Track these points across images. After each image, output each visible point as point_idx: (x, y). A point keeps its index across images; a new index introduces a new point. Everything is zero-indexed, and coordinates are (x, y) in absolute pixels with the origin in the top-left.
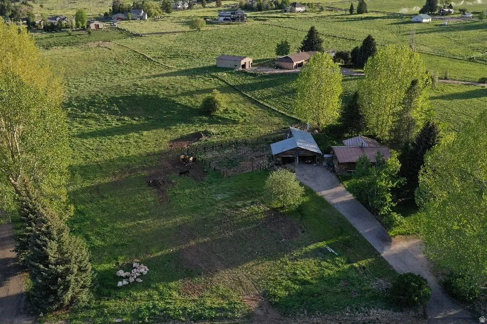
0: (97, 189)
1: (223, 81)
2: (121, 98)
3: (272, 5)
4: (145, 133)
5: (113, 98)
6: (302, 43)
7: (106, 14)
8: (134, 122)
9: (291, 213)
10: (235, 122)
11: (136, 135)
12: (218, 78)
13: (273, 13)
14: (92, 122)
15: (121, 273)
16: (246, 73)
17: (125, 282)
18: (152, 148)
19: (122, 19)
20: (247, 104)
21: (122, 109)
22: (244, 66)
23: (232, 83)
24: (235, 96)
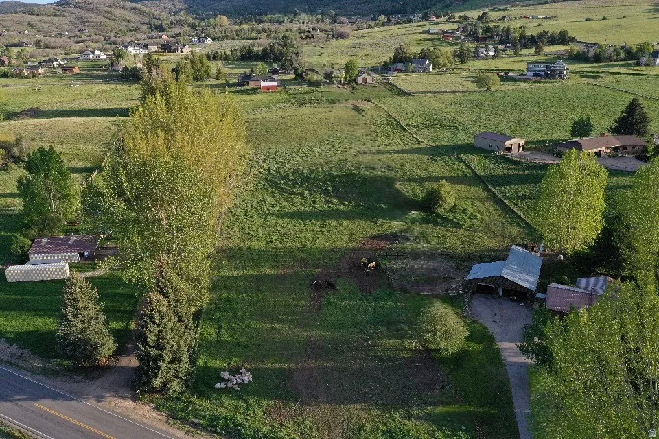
0: (260, 279)
1: (469, 167)
2: (339, 176)
3: (618, 55)
4: (345, 223)
5: (330, 174)
6: (616, 122)
7: (386, 64)
8: (341, 207)
9: (443, 360)
10: (458, 226)
11: (335, 223)
12: (464, 162)
13: (617, 65)
14: (297, 200)
15: (226, 375)
16: (507, 160)
17: (223, 386)
18: (343, 243)
19: (400, 71)
20: (488, 204)
21: (335, 188)
22: (509, 149)
23: (480, 172)
24: (475, 190)
